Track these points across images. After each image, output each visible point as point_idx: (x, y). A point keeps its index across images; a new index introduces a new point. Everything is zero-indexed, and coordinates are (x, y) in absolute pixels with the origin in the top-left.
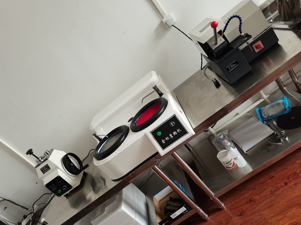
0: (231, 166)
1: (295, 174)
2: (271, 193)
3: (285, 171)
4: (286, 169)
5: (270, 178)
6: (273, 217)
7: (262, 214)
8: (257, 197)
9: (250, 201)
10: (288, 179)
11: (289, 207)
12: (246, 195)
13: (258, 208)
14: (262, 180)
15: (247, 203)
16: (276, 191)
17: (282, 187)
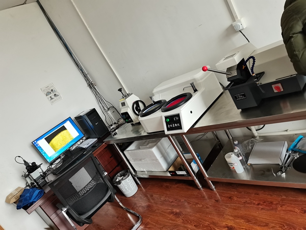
0: (232, 167)
1: (272, 203)
2: (244, 203)
3: (269, 197)
4: (271, 195)
5: (255, 194)
6: (229, 215)
7: (226, 210)
8: (235, 199)
9: (230, 198)
10: (264, 202)
11: (242, 217)
12: (233, 193)
13: (229, 205)
14: (251, 191)
15: (227, 197)
16: (248, 203)
17: (254, 204)
